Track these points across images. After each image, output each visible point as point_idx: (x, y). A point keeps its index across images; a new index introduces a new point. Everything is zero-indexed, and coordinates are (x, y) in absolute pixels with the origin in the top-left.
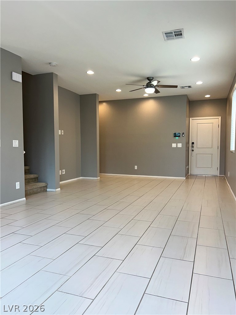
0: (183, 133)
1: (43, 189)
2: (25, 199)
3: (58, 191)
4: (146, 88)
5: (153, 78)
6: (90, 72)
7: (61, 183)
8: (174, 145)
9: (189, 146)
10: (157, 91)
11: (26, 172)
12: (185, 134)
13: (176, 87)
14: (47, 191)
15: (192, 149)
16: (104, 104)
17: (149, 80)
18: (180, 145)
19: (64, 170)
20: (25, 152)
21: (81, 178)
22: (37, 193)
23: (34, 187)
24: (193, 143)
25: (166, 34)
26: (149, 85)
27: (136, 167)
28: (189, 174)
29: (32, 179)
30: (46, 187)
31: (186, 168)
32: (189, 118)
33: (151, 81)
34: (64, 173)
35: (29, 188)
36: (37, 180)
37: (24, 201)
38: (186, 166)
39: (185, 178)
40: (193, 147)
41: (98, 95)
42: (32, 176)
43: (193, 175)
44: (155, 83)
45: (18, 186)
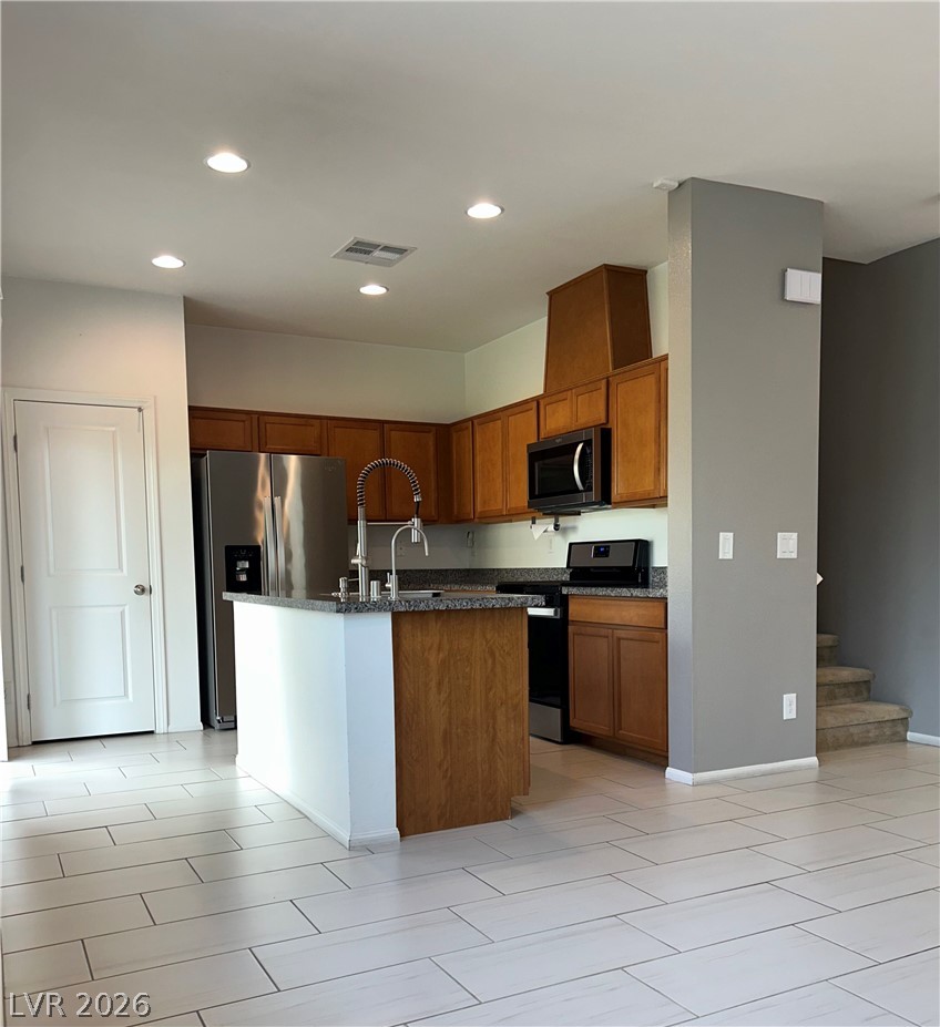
1: (888, 731)
2: (814, 760)
11: (825, 657)
14: (906, 740)
20: (820, 579)
22: (864, 743)
23: (854, 718)
29: (846, 685)
30: (904, 722)
35: (831, 720)
36: (864, 691)
37: (809, 768)
42: (846, 674)
45: (789, 707)
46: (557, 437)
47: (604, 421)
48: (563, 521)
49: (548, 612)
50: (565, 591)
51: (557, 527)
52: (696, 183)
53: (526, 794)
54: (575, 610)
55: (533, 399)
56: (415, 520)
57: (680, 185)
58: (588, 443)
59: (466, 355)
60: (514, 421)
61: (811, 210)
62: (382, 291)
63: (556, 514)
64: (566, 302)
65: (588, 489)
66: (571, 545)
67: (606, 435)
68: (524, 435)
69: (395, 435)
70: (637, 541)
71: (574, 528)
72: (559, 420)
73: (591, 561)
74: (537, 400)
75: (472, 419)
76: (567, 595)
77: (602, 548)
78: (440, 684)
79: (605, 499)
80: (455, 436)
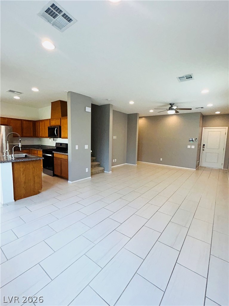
0: (196, 139)
1: (102, 171)
2: (91, 177)
3: (110, 173)
4: (168, 110)
5: (174, 104)
6: (132, 103)
7: (112, 167)
8: (189, 147)
9: (201, 147)
10: (177, 112)
11: (93, 161)
12: (198, 139)
13: (191, 109)
14: (104, 172)
15: (203, 149)
16: (143, 118)
17: (171, 105)
18: (193, 147)
19: (116, 159)
20: (91, 151)
21: (126, 164)
22: (99, 173)
23: (97, 170)
24: (204, 145)
25: (179, 78)
26: (170, 109)
27: (161, 159)
28: (200, 166)
29: (97, 165)
30: (104, 170)
31: (197, 162)
32: (202, 128)
33: (173, 106)
34: (116, 161)
35: (93, 171)
36: (99, 165)
37: (90, 178)
38: (197, 161)
39: (195, 169)
40: (203, 148)
41: (139, 114)
42: (96, 163)
43: (203, 167)
44: (175, 107)
45: (87, 170)
46: (52, 126)
47: (60, 125)
48: (54, 139)
49: (51, 155)
50: (53, 152)
51: (54, 140)
52: (71, 92)
53: (41, 189)
54: (55, 155)
55: (49, 119)
56: (20, 143)
57: (69, 92)
58: (57, 128)
59: (39, 109)
60: (46, 122)
61: (90, 98)
62: (19, 98)
63: (54, 138)
64: (54, 105)
65: (57, 135)
66: (56, 143)
67: (60, 127)
68: (48, 125)
69: (24, 122)
70: (66, 144)
71: (57, 140)
72: (53, 123)
73: (59, 146)
74: (50, 119)
75: (39, 120)
76: (54, 153)
77: (61, 144)
78: (23, 173)
79: (60, 137)
80: (36, 123)
